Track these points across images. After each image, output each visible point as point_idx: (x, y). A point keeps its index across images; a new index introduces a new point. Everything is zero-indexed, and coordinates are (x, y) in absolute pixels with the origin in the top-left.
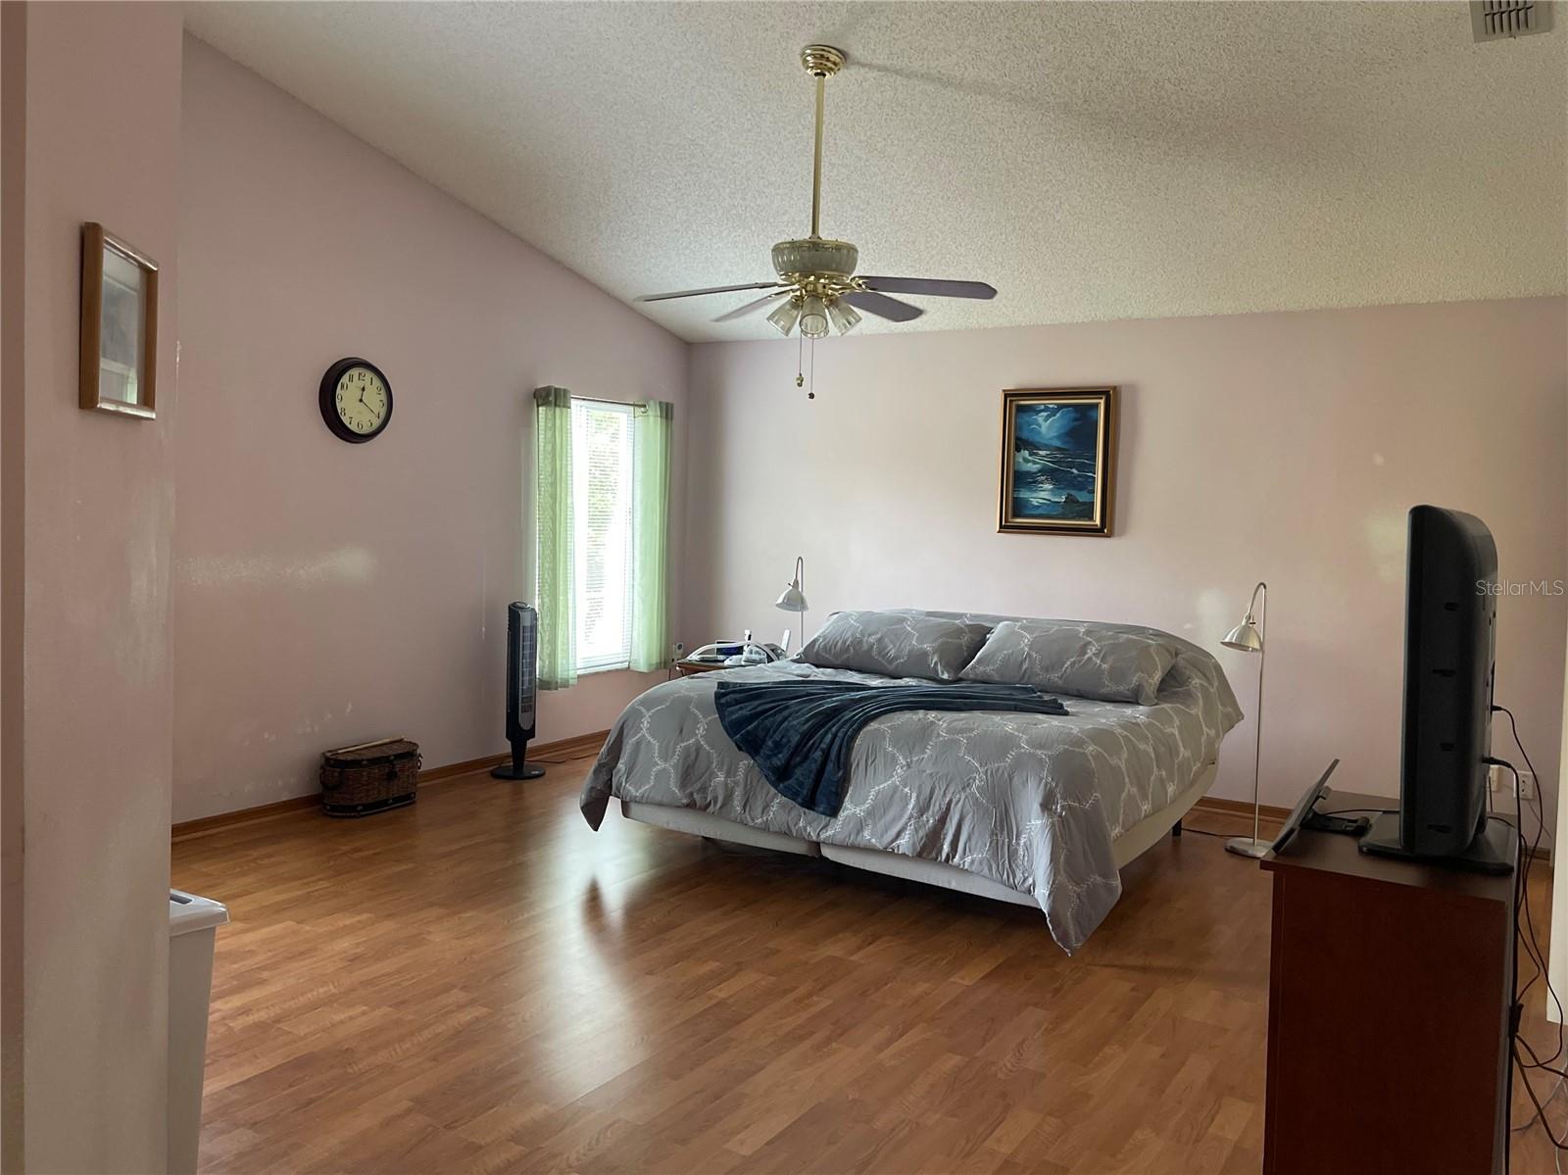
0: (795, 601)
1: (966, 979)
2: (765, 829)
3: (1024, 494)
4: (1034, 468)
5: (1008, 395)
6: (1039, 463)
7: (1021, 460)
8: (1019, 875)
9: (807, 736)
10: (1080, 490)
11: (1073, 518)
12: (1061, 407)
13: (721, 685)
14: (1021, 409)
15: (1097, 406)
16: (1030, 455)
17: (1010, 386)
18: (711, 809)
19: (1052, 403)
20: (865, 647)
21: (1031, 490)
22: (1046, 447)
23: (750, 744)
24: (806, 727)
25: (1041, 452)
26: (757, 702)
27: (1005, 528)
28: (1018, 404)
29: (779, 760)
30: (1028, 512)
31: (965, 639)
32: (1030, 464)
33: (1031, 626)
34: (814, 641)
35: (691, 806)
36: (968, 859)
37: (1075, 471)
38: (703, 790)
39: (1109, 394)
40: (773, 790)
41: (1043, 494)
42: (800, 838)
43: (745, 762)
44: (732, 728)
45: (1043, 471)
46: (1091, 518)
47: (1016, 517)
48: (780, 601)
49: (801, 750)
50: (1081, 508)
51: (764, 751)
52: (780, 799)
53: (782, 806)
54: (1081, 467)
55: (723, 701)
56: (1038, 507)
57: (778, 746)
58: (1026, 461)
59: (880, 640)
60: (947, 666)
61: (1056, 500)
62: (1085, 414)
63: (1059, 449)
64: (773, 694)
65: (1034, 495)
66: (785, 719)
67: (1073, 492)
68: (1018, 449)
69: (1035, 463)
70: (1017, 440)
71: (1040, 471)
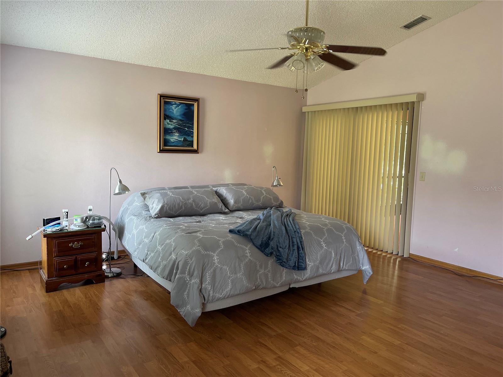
3: (168, 137)
4: (171, 127)
5: (161, 96)
6: (173, 125)
7: (166, 124)
10: (189, 136)
11: (186, 147)
12: (181, 103)
15: (193, 105)
16: (170, 122)
19: (178, 102)
21: (170, 136)
22: (175, 119)
25: (174, 121)
27: (161, 151)
28: (165, 101)
30: (170, 144)
32: (170, 125)
37: (187, 129)
39: (197, 100)
41: (175, 137)
45: (175, 128)
46: (193, 147)
47: (166, 147)
50: (189, 143)
54: (188, 127)
56: (174, 142)
58: (168, 123)
61: (180, 140)
63: (181, 120)
65: (172, 138)
67: (186, 137)
68: (165, 119)
69: (172, 125)
70: (165, 116)
71: (174, 128)
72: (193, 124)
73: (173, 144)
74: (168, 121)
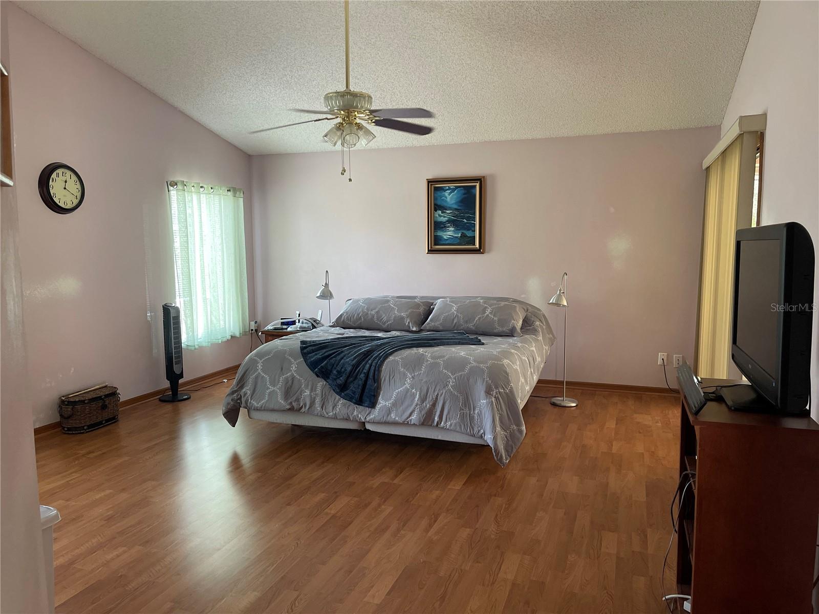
0: (326, 295)
1: (456, 485)
2: (335, 418)
3: (440, 233)
5: (429, 182)
6: (446, 217)
7: (438, 216)
8: (476, 429)
9: (356, 366)
10: (468, 230)
11: (465, 245)
12: (457, 188)
13: (303, 342)
14: (436, 189)
15: (475, 187)
16: (442, 213)
17: (430, 177)
18: (303, 410)
19: (452, 185)
20: (370, 317)
21: (443, 231)
22: (450, 209)
23: (324, 374)
24: (355, 361)
25: (448, 212)
26: (325, 351)
27: (431, 251)
28: (435, 186)
29: (341, 380)
30: (442, 243)
31: (421, 310)
32: (442, 218)
33: (454, 300)
34: (341, 316)
35: (291, 409)
36: (449, 424)
37: (465, 221)
38: (298, 400)
39: (480, 180)
40: (338, 397)
41: (449, 233)
42: (355, 420)
43: (321, 383)
44: (312, 366)
45: (449, 221)
46: (474, 244)
47: (436, 246)
48: (318, 295)
49: (353, 375)
50: (470, 239)
51: (332, 376)
52: (342, 401)
53: (344, 405)
54: (468, 218)
55: (305, 351)
56: (447, 240)
57: (339, 372)
58: (439, 215)
59: (377, 312)
60: (415, 324)
61: (456, 236)
62: (469, 191)
63: (456, 209)
64: (333, 345)
65: (445, 234)
66: (342, 358)
67: (464, 231)
68: (436, 210)
69: (444, 217)
70: (435, 205)
71: (447, 221)
72: (474, 214)
73: (447, 242)
74: (440, 212)
